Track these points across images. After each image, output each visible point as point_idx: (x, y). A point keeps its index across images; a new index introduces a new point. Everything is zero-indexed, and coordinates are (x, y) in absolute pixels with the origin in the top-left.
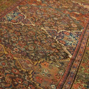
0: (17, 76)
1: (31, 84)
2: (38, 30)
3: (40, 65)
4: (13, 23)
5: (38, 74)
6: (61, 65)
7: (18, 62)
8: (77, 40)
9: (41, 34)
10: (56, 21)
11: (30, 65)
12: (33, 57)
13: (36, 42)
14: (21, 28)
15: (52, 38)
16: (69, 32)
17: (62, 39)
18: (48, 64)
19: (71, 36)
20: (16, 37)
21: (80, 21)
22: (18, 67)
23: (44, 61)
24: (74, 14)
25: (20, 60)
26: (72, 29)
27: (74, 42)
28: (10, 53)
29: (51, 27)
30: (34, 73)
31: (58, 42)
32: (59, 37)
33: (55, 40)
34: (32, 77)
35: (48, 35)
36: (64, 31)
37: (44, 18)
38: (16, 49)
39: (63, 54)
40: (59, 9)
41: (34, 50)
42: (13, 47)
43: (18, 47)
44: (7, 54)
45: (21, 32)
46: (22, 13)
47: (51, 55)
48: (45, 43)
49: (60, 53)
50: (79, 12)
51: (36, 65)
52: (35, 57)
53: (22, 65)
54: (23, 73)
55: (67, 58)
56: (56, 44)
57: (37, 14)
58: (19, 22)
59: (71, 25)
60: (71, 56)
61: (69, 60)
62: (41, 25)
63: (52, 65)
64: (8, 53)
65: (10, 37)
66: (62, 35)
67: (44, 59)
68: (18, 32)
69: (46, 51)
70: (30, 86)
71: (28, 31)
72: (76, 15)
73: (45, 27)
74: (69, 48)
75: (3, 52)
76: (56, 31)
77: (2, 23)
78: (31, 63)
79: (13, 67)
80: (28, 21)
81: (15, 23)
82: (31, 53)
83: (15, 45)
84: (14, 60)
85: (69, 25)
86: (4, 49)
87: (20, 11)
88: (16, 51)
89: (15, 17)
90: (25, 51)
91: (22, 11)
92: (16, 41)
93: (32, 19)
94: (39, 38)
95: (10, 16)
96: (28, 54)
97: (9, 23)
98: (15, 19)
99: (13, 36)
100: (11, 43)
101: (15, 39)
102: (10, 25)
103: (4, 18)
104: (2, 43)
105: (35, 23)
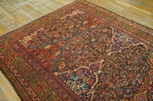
2: (112, 58)
6: (151, 52)
8: (124, 35)
9: (118, 57)
10: (97, 40)
14: (107, 74)
15: (123, 50)
16: (114, 36)
17: (123, 43)
18: (151, 59)
19: (119, 36)
20: (121, 80)
21: (99, 25)
23: (149, 61)
24: (87, 25)
26: (110, 33)
27: (126, 37)
28: (145, 87)
29: (107, 47)
31: (127, 47)
32: (121, 45)
33: (125, 48)
35: (119, 52)
36: (112, 39)
38: (140, 81)
39: (140, 47)
40: (75, 33)
41: (138, 66)
42: (137, 85)
43: (137, 79)
44: (147, 91)
45: (114, 75)
46: (75, 71)
47: (143, 55)
48: (130, 57)
49: (140, 49)
50: (85, 21)
52: (146, 67)
55: (144, 46)
56: (130, 49)
58: (95, 76)
59: (105, 32)
60: (142, 44)
62: (103, 54)
64: (145, 90)
65: (122, 87)
66: (118, 42)
67: (147, 60)
68: (113, 77)
69: (139, 58)
71: (111, 68)
73: (107, 51)
74: (134, 42)
75: (145, 95)
80: (94, 65)
81: (97, 80)
82: (142, 69)
83: (133, 82)
86: (141, 94)
87: (69, 72)
88: (143, 82)
89: (82, 79)
90: (141, 73)
91: (70, 69)
92: (129, 81)
93: (90, 61)
94: (123, 59)
95: (79, 87)
96: (144, 72)
97: (96, 88)
98: (88, 79)
99: (121, 83)
100: (132, 86)
101: (124, 82)
102: (100, 87)
103: (80, 95)
104: (133, 97)
105: (98, 59)
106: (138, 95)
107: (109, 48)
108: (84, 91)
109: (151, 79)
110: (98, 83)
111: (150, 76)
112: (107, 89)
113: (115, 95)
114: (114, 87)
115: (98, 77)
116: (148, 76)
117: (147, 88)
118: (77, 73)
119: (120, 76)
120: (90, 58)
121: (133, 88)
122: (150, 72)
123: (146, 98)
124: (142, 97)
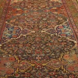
0: (56, 76)
1: (69, 75)
2: (41, 35)
3: (63, 58)
4: (16, 38)
5: (67, 66)
6: (75, 51)
7: (48, 66)
8: (70, 29)
9: (45, 36)
10: (46, 21)
11: (58, 63)
12: (54, 56)
13: (47, 44)
14: (27, 39)
15: (55, 36)
16: (61, 25)
17: (61, 32)
18: (67, 55)
19: (65, 27)
20: (29, 48)
21: (61, 14)
22: (52, 70)
23: (63, 55)
24: (53, 10)
25: (48, 64)
26: (61, 22)
27: (70, 31)
28: (36, 63)
29: (47, 28)
30: (64, 67)
31: (61, 36)
32: (58, 32)
33: (58, 36)
34: (66, 70)
35: (50, 35)
36: (58, 26)
37: (36, 22)
38: (39, 58)
39: (70, 43)
40: (40, 10)
41: (51, 51)
42: (34, 58)
43: (38, 55)
44: (35, 66)
45: (30, 43)
46: (15, 26)
47: (64, 48)
48: (54, 42)
49: (68, 43)
50: (55, 7)
51: (61, 61)
52: (56, 55)
53: (53, 66)
54: (58, 72)
55: (74, 44)
56: (61, 38)
57: (27, 21)
58: (20, 35)
59: (58, 20)
60: (75, 42)
61: (76, 45)
62: (39, 29)
63: (70, 54)
64: (35, 64)
65: (24, 51)
66: (59, 30)
67: (62, 53)
68: (27, 43)
69: (59, 47)
70: (70, 76)
71: (33, 39)
72: (55, 10)
73: (43, 29)
74: (70, 37)
75: (30, 66)
76: (53, 28)
77: (6, 42)
78: (57, 62)
79: (48, 72)
80: (26, 31)
81: (18, 38)
82: (51, 54)
83: (34, 54)
84: (44, 66)
85: (57, 20)
86: (29, 63)
87: (12, 25)
88: (40, 60)
89: (12, 32)
90: (46, 55)
91: (14, 24)
92: (32, 52)
93: (27, 27)
94: (46, 40)
95: (7, 34)
96: (50, 56)
97: (13, 40)
98: (15, 34)
99: (26, 49)
100: (30, 55)
101: (30, 50)
102: (15, 41)
103: (3, 37)
104: (23, 60)
105: (33, 29)
106: (27, 62)
107: (48, 29)
108: (6, 37)
109: (47, 63)
110: (16, 39)
111: (50, 62)
112: (16, 45)
113: (16, 51)
114: (21, 47)
115: (20, 37)
116: (48, 60)
117: (37, 65)
118: (14, 28)
119: (31, 46)
120: (30, 26)
121: (29, 57)
122: (54, 60)
123: (28, 67)
124: (27, 65)
